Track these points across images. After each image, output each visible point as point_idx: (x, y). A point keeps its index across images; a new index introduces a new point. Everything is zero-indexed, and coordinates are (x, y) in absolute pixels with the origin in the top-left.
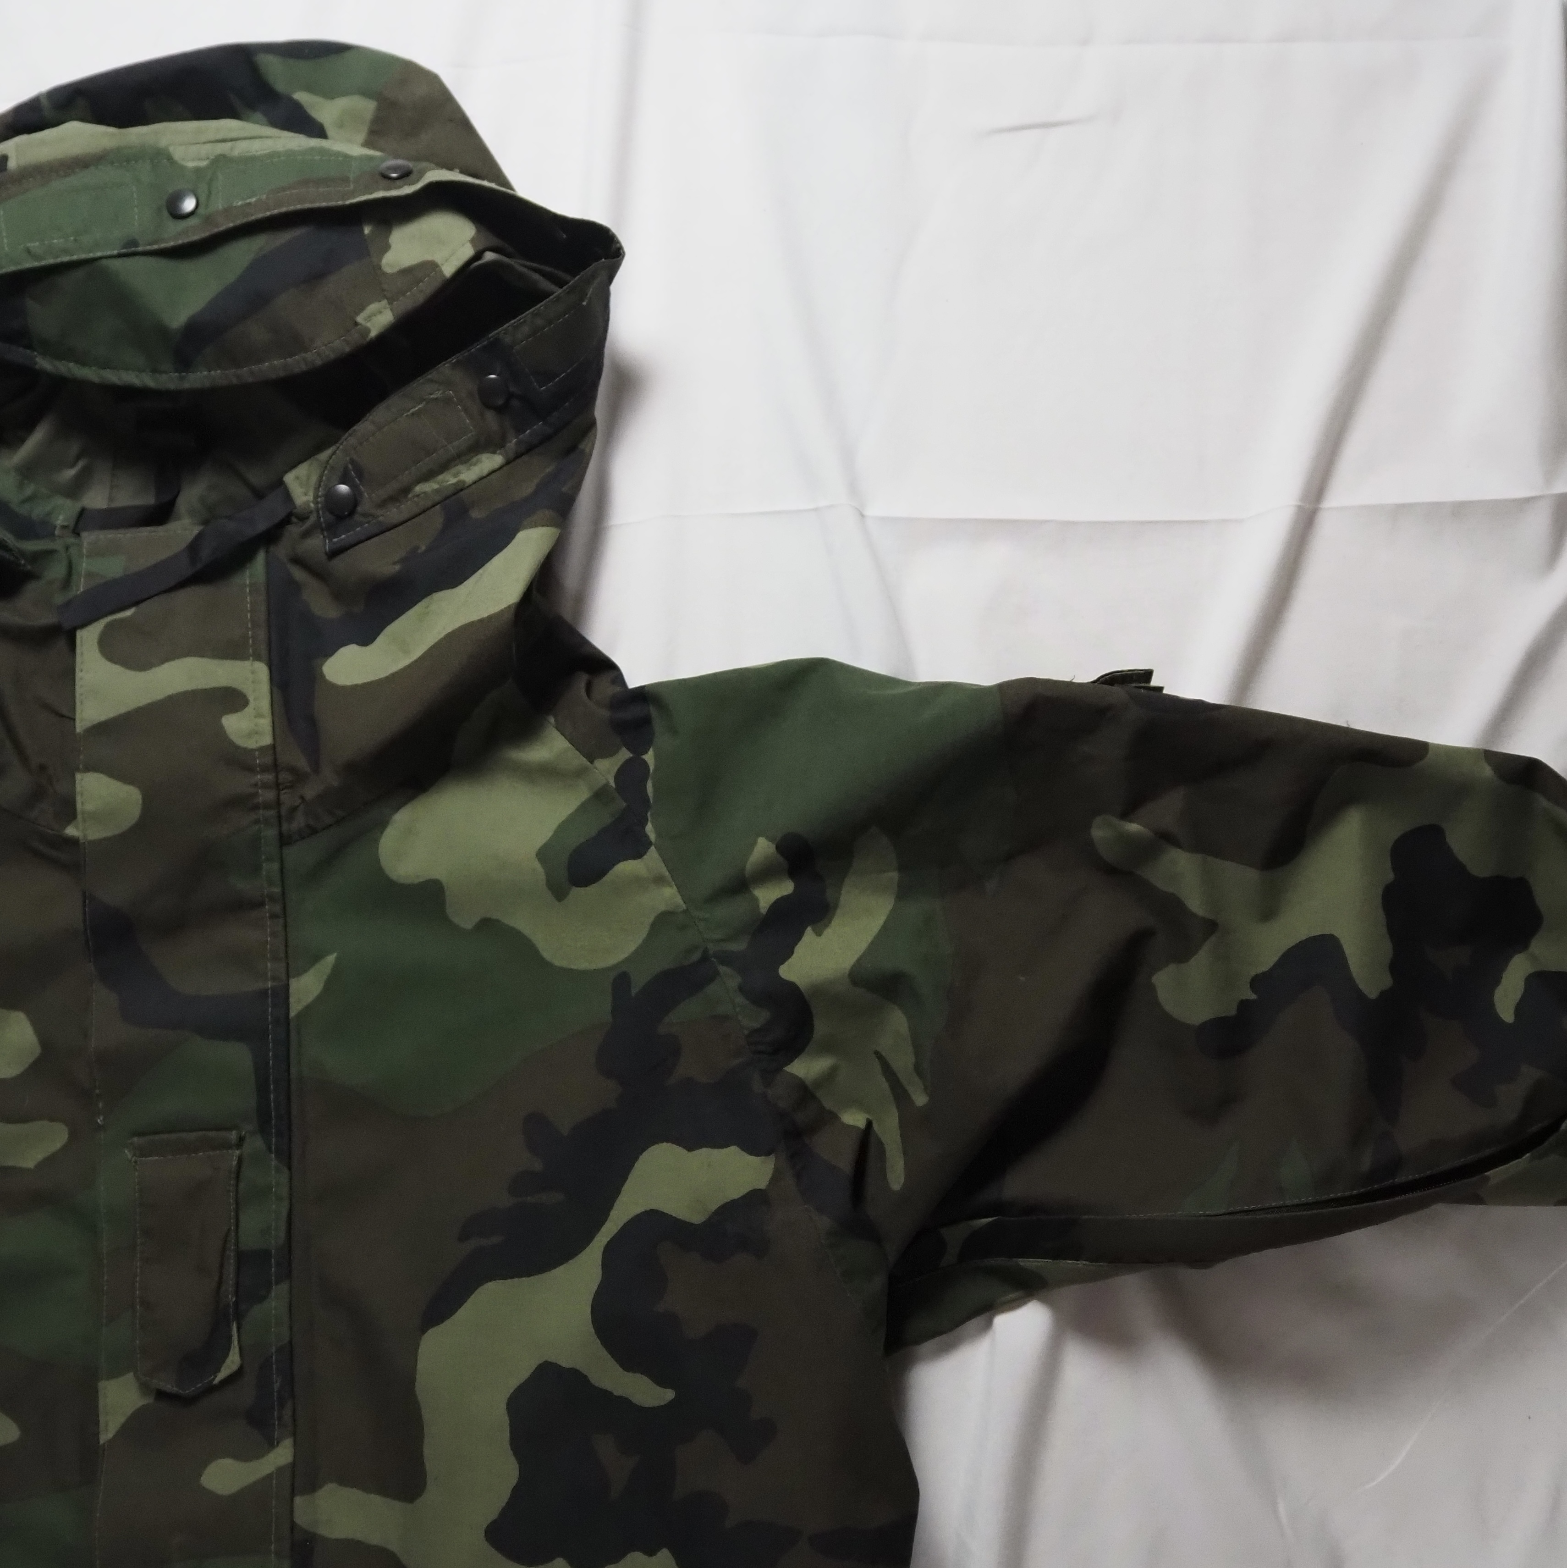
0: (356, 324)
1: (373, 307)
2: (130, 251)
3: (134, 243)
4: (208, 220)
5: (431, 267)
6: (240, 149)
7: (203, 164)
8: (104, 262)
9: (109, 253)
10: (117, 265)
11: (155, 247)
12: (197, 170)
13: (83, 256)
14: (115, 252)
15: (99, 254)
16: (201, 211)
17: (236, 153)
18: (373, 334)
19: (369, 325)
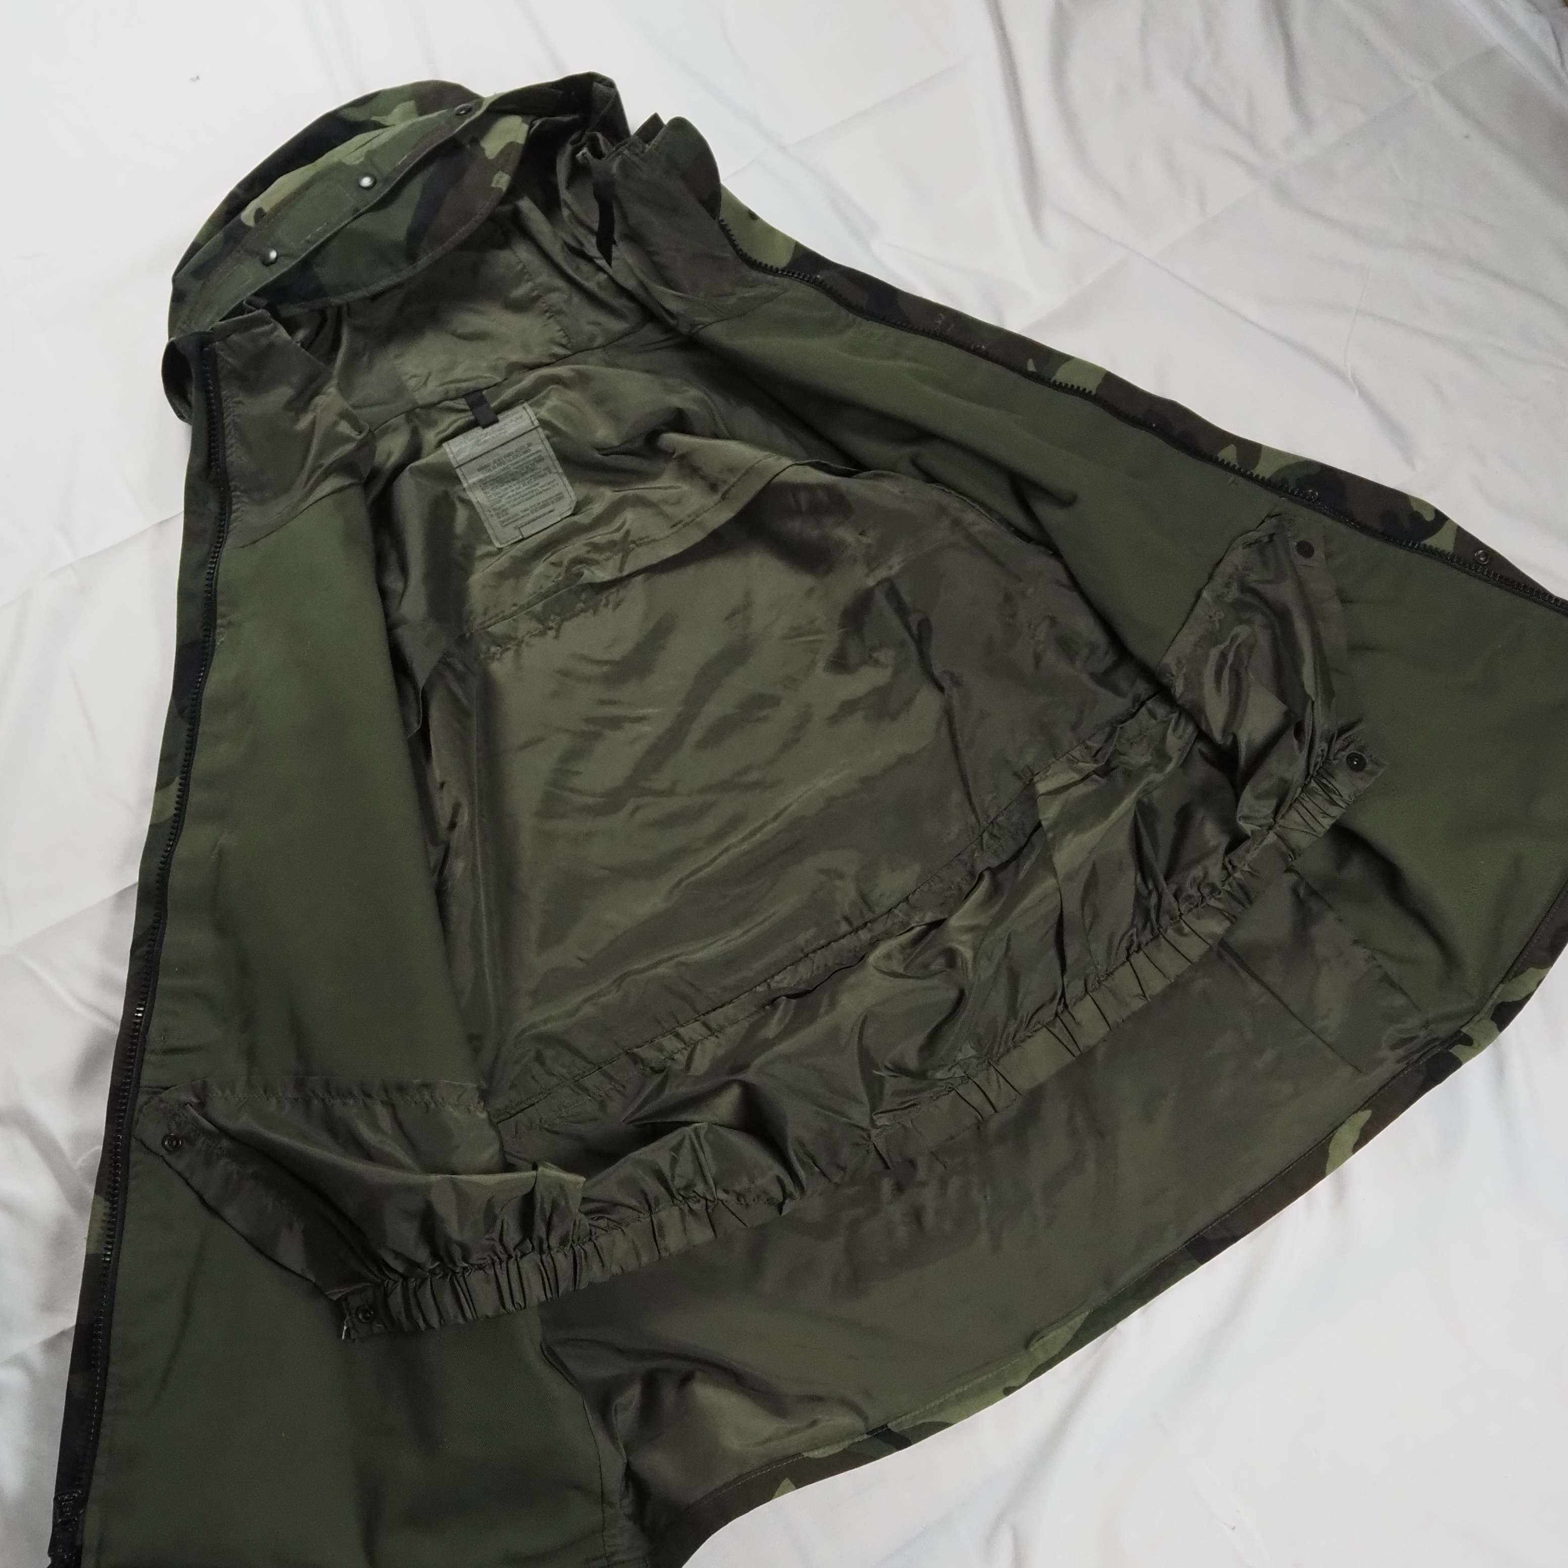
0: (493, 189)
1: (496, 177)
2: (357, 215)
3: (357, 210)
4: (386, 180)
5: (511, 144)
6: (375, 144)
7: (362, 159)
8: (348, 227)
9: (346, 222)
10: (355, 225)
11: (368, 207)
12: (362, 163)
13: (336, 230)
14: (351, 218)
15: (343, 224)
16: (378, 178)
17: (374, 146)
18: (504, 189)
19: (499, 186)
